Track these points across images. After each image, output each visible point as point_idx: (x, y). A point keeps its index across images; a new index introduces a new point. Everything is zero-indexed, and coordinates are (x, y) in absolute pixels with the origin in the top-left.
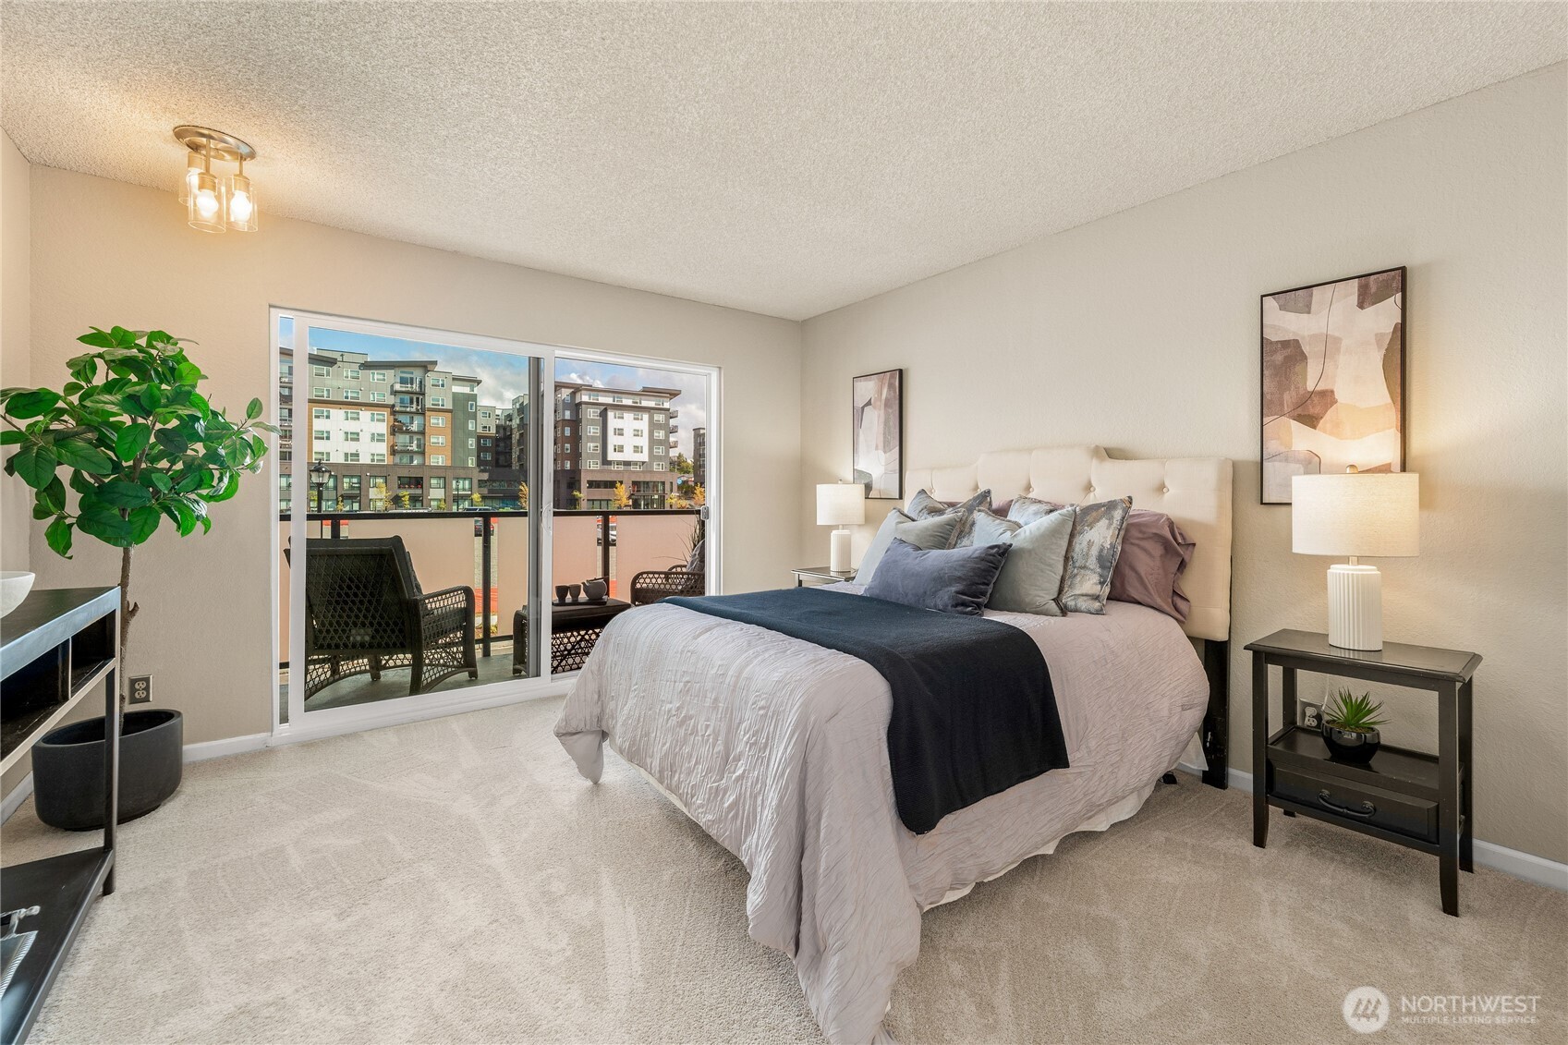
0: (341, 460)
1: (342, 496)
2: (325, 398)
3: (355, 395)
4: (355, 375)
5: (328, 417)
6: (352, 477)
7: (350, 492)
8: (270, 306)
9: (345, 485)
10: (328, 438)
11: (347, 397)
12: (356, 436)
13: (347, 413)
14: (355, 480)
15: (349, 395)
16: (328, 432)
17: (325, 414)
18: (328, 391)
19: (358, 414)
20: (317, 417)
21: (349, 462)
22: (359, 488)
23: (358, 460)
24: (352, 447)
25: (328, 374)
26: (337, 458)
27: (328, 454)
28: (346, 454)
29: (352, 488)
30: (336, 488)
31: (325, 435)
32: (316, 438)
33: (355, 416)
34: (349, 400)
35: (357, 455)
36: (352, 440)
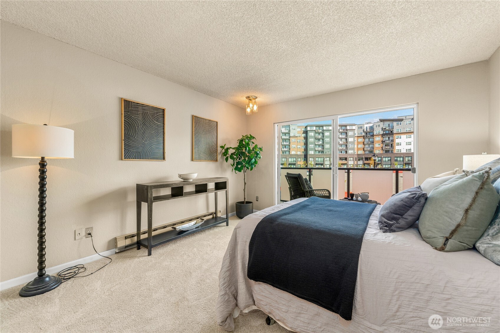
0: (405, 152)
1: (405, 163)
2: (400, 132)
3: (410, 129)
4: (410, 123)
5: (400, 138)
6: (409, 157)
7: (408, 162)
8: (274, 123)
9: (406, 160)
10: (400, 145)
11: (407, 131)
12: (410, 143)
13: (407, 136)
14: (410, 158)
15: (408, 130)
16: (401, 143)
17: (400, 137)
18: (401, 129)
19: (411, 136)
20: (397, 138)
21: (408, 152)
22: (411, 161)
23: (411, 151)
24: (408, 147)
25: (400, 124)
26: (403, 151)
27: (401, 150)
28: (407, 150)
29: (409, 161)
30: (403, 161)
31: (400, 144)
32: (397, 145)
33: (410, 136)
34: (408, 131)
35: (411, 150)
36: (409, 144)
